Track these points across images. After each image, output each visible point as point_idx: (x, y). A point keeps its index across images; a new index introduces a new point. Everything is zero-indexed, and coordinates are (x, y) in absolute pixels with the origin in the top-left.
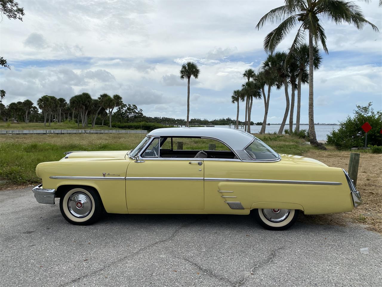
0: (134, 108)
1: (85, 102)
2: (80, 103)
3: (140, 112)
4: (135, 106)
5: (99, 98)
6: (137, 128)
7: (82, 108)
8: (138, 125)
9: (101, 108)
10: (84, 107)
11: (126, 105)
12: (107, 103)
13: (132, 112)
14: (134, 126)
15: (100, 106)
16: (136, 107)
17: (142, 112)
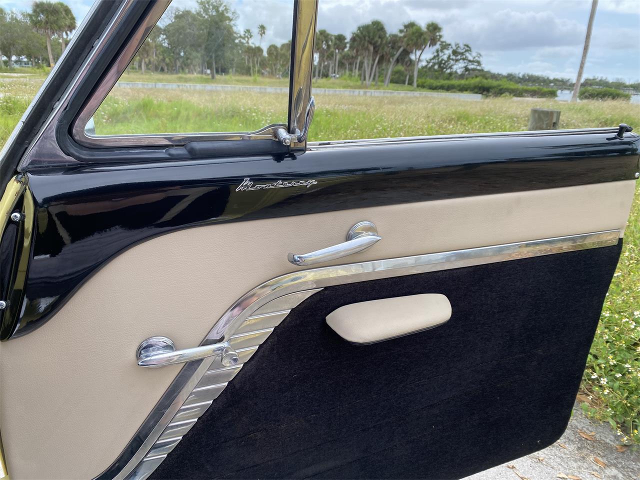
0: (466, 51)
1: (373, 39)
2: (365, 39)
3: (477, 58)
4: (467, 46)
5: (401, 31)
6: (463, 89)
7: (367, 49)
8: (465, 85)
9: (401, 49)
10: (372, 48)
11: (450, 45)
12: (412, 40)
13: (461, 59)
14: (459, 86)
15: (400, 47)
16: (470, 48)
17: (481, 59)
